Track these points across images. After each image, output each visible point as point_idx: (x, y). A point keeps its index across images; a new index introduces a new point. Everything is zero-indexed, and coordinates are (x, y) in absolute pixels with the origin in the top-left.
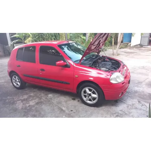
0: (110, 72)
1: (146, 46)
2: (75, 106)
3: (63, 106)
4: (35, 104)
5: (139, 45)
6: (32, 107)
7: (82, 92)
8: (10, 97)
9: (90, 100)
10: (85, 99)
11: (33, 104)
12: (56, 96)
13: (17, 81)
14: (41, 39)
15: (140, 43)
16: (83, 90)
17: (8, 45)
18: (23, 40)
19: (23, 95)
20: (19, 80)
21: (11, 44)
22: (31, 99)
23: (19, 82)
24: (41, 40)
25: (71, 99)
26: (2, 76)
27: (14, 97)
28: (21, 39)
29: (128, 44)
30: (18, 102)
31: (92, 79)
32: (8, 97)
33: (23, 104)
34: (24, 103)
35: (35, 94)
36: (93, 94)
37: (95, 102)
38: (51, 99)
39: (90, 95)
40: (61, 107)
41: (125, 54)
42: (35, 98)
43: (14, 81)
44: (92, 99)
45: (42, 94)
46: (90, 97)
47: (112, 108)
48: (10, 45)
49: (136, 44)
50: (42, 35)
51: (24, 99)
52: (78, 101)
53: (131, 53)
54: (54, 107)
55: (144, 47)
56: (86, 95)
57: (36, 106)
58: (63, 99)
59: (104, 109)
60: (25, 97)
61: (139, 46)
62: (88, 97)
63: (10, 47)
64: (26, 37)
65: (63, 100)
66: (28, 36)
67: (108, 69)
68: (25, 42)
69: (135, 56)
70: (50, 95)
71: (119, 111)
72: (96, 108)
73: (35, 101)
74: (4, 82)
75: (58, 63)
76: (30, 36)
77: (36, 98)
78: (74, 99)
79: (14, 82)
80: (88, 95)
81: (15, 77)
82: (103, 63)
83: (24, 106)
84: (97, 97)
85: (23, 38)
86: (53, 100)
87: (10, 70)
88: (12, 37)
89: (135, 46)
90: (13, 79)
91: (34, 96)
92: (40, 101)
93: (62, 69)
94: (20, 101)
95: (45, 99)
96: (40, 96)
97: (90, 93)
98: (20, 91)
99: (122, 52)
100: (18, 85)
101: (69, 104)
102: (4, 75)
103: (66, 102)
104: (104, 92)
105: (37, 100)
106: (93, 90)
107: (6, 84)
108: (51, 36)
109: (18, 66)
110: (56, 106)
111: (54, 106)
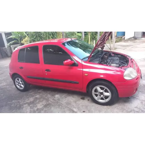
0: (122, 68)
1: (140, 38)
2: (86, 107)
3: (73, 106)
4: (43, 107)
5: (133, 37)
6: (41, 110)
7: (93, 91)
8: (16, 101)
9: (102, 99)
10: (96, 98)
11: (41, 107)
12: (63, 96)
13: (20, 84)
14: (38, 38)
15: (133, 36)
16: (94, 89)
17: (5, 47)
18: (20, 41)
19: (28, 98)
20: (22, 82)
21: (8, 46)
22: (37, 102)
23: (23, 84)
24: (38, 40)
25: (80, 98)
26: (3, 78)
27: (19, 101)
28: (18, 40)
29: (122, 37)
30: (25, 106)
31: (102, 76)
32: (13, 101)
33: (31, 108)
34: (31, 106)
35: (40, 96)
36: (105, 92)
37: (107, 100)
38: (59, 100)
39: (102, 93)
40: (72, 108)
41: (122, 47)
42: (41, 99)
43: (18, 83)
44: (104, 97)
45: (48, 95)
46: (102, 96)
47: (126, 106)
48: (6, 47)
49: (130, 37)
50: (39, 35)
51: (31, 102)
52: (89, 100)
53: (128, 46)
54: (63, 109)
55: (138, 39)
56: (97, 93)
57: (45, 109)
58: (72, 99)
59: (118, 108)
60: (32, 99)
61: (133, 39)
62: (100, 96)
63: (7, 49)
64: (22, 37)
65: (72, 101)
66: (24, 37)
67: (118, 65)
68: (22, 42)
69: (132, 49)
70: (57, 96)
71: (135, 108)
72: (108, 107)
73: (43, 103)
74: (6, 85)
75: (65, 62)
76: (26, 36)
77: (43, 100)
78: (83, 99)
79: (17, 85)
80: (100, 93)
81: (18, 80)
82: (110, 58)
83: (32, 110)
84: (110, 96)
85: (19, 39)
86: (62, 101)
87: (12, 73)
88: (8, 38)
89: (129, 39)
90: (16, 82)
91: (40, 98)
92: (48, 103)
93: (69, 68)
94: (27, 105)
95: (53, 101)
96: (46, 98)
97: (102, 91)
98: (25, 93)
99: (119, 45)
100: (21, 87)
101: (80, 104)
102: (5, 77)
103: (75, 102)
104: (117, 89)
105: (44, 102)
106: (106, 88)
107: (8, 86)
108: (49, 35)
109: (20, 68)
110: (66, 107)
111: (64, 107)
